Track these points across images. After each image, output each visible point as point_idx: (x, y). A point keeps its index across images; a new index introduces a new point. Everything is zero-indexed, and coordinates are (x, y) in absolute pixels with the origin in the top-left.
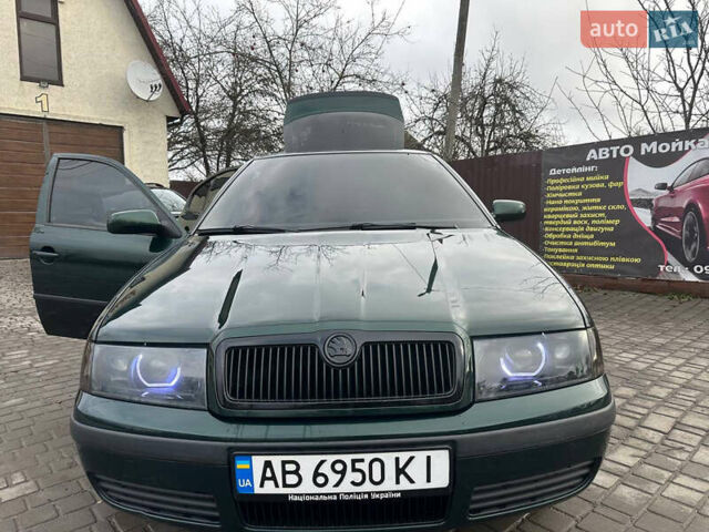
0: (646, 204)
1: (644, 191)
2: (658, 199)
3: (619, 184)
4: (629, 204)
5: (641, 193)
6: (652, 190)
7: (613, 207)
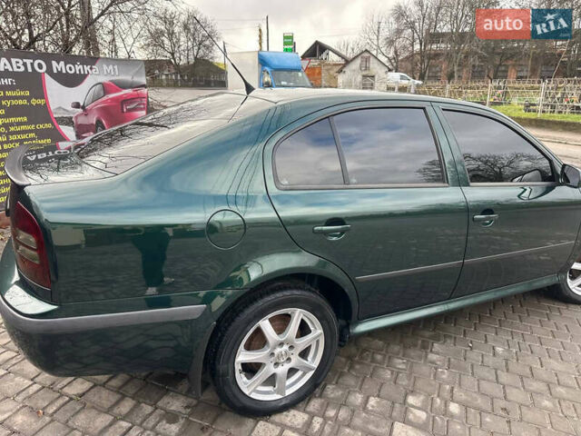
0: (68, 122)
1: (64, 110)
2: (76, 117)
3: (42, 102)
4: (54, 121)
5: (62, 111)
6: (70, 108)
7: (41, 126)
